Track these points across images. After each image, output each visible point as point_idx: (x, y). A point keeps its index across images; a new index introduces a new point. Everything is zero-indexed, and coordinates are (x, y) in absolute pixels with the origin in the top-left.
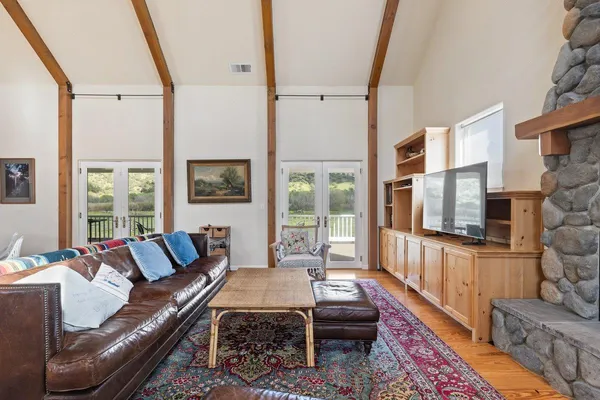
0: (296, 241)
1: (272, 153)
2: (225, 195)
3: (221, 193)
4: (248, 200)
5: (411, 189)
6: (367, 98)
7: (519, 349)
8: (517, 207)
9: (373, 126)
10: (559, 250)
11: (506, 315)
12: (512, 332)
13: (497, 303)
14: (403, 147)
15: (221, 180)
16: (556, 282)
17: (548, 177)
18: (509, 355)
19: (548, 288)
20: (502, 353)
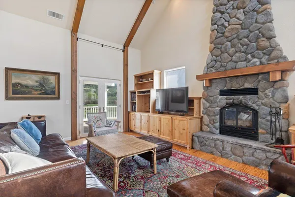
0: (98, 121)
1: (74, 71)
2: (40, 94)
3: (36, 93)
4: (58, 98)
5: (149, 95)
6: (123, 51)
7: (203, 147)
8: (196, 102)
9: (126, 65)
10: (208, 115)
11: (197, 137)
12: (201, 143)
13: (195, 134)
14: (138, 77)
15: (37, 84)
16: (208, 125)
17: (206, 93)
18: (201, 150)
19: (205, 128)
20: (197, 151)
